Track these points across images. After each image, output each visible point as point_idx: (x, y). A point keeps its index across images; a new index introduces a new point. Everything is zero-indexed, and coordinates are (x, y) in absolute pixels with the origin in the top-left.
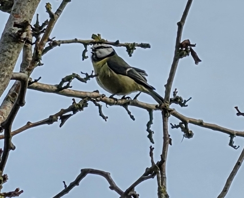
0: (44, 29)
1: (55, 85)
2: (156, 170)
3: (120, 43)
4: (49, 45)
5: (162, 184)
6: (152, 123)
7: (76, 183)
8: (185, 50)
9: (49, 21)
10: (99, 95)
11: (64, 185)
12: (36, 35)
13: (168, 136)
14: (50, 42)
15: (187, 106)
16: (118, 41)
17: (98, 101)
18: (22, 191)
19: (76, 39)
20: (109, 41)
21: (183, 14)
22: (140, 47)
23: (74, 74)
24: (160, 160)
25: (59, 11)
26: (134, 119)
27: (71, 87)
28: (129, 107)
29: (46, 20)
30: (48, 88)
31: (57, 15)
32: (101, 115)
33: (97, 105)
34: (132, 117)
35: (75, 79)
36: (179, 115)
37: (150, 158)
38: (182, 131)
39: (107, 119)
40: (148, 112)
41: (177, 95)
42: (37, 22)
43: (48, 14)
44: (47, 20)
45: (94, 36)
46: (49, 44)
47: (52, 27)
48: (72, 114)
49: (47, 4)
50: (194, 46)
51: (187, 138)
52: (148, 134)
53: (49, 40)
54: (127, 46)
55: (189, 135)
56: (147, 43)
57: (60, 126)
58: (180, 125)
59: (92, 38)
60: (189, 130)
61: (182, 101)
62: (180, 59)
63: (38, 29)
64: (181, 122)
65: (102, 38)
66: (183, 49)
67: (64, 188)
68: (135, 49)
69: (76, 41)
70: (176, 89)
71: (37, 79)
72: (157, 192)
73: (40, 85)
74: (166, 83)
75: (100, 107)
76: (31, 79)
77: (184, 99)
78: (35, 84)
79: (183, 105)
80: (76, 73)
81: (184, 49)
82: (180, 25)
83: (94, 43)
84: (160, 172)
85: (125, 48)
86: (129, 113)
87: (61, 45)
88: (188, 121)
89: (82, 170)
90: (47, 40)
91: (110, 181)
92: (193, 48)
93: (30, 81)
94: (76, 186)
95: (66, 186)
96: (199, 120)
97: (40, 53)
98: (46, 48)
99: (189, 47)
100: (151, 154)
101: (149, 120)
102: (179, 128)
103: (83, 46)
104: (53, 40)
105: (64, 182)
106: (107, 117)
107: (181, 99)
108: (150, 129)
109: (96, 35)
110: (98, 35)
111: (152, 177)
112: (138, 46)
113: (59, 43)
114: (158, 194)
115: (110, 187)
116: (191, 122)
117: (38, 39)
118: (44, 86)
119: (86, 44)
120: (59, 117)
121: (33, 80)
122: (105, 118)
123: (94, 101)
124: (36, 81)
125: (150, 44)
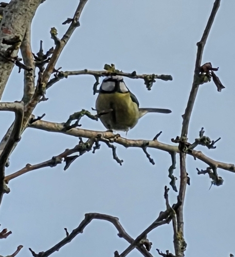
0: (49, 59)
1: (62, 124)
2: (172, 214)
3: (137, 74)
4: (54, 77)
5: (178, 230)
6: (175, 168)
7: (80, 229)
8: (206, 75)
9: (54, 48)
10: (113, 135)
11: (66, 233)
12: (40, 65)
13: (186, 175)
14: (55, 73)
15: (215, 147)
16: (134, 73)
17: (111, 141)
18: (10, 233)
19: (86, 70)
20: (124, 72)
21: (203, 33)
22: (160, 80)
23: (83, 110)
24: (176, 202)
25: (66, 37)
26: (154, 164)
27: (80, 125)
28: (148, 149)
29: (51, 48)
30: (54, 127)
31: (63, 42)
32: (115, 157)
33: (110, 146)
34: (151, 161)
35: (85, 116)
36: (206, 158)
37: (165, 199)
38: (210, 177)
39: (122, 163)
40: (170, 155)
41: (204, 135)
42: (41, 51)
43: (53, 41)
44: (53, 48)
45: (106, 67)
46: (55, 75)
47: (58, 55)
48: (79, 155)
49: (52, 29)
50: (216, 70)
51: (216, 186)
52: (170, 180)
53: (54, 71)
54: (145, 78)
55: (218, 182)
56: (169, 75)
57: (65, 169)
58: (208, 171)
59: (105, 68)
60: (219, 176)
61: (210, 142)
62: (200, 85)
63: (41, 58)
64: (209, 166)
65: (116, 69)
66: (203, 73)
67: (66, 236)
68: (155, 81)
69: (85, 72)
70: (203, 128)
71: (40, 116)
72: (173, 240)
73: (43, 123)
74: (184, 113)
75: (114, 149)
76: (34, 116)
77: (211, 140)
78: (38, 122)
79: (210, 147)
80: (86, 110)
81: (205, 73)
82: (200, 46)
83: (107, 75)
84: (176, 215)
85: (143, 81)
86: (148, 156)
87: (68, 76)
88: (217, 166)
89: (86, 215)
90: (52, 71)
91: (119, 227)
92: (215, 72)
93: (32, 119)
94: (80, 234)
95: (67, 233)
96: (230, 164)
97: (44, 85)
98: (51, 80)
99: (210, 71)
100: (166, 196)
101: (171, 164)
102: (207, 174)
103: (95, 78)
104: (59, 71)
105: (66, 229)
106: (122, 161)
107: (208, 139)
108: (173, 174)
109: (109, 66)
110: (112, 65)
111: (167, 222)
112: (159, 78)
113: (66, 74)
114: (174, 242)
115: (118, 235)
116: (220, 166)
117: (41, 70)
118: (49, 125)
119: (97, 76)
120: (63, 159)
121: (36, 118)
122: (119, 162)
123: (107, 143)
124: (39, 118)
125: (172, 76)
